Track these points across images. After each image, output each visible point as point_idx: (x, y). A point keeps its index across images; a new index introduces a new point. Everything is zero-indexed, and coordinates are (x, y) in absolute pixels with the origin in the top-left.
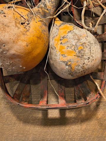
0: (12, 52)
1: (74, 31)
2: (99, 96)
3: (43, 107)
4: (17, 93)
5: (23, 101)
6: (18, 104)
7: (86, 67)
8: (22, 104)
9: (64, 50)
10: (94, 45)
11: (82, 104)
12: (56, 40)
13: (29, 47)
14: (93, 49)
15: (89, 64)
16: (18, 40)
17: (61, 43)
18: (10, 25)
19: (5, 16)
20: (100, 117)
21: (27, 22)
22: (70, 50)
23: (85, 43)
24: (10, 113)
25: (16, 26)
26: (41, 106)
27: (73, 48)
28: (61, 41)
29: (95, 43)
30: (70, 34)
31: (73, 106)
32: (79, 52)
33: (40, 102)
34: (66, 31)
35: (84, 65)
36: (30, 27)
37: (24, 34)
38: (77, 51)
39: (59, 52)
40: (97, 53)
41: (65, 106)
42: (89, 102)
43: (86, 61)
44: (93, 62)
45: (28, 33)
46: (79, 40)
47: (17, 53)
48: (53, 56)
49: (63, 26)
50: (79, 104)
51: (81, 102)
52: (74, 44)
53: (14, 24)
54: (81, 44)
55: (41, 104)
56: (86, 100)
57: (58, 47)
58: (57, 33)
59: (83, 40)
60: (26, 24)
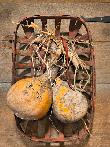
0: (31, 114)
1: (69, 93)
2: (87, 133)
3: (47, 141)
4: (28, 128)
5: (33, 135)
6: (30, 139)
7: (77, 118)
8: (32, 138)
9: (62, 107)
10: (81, 103)
11: (76, 138)
12: (57, 98)
13: (41, 110)
14: (81, 107)
15: (78, 116)
16: (35, 108)
17: (60, 102)
18: (31, 100)
19: (28, 95)
20: (90, 145)
21: (40, 96)
22: (66, 108)
23: (75, 103)
24: (20, 143)
25: (34, 100)
26: (46, 140)
27: (68, 107)
28: (61, 101)
29: (82, 101)
30: (66, 97)
31: (69, 140)
32: (72, 110)
33: (45, 136)
34: (63, 93)
35: (75, 117)
36: (41, 98)
37: (38, 104)
38: (70, 109)
39: (59, 108)
40: (83, 108)
41: (63, 140)
42: (80, 137)
43: (76, 115)
44: (81, 115)
45: (41, 103)
46: (71, 101)
47: (34, 115)
48: (55, 109)
49: (61, 88)
50: (74, 139)
51: (75, 137)
52: (69, 104)
53: (33, 99)
54: (73, 104)
55: (46, 138)
56: (78, 134)
57: (59, 104)
58: (57, 93)
59: (74, 101)
60: (39, 97)
